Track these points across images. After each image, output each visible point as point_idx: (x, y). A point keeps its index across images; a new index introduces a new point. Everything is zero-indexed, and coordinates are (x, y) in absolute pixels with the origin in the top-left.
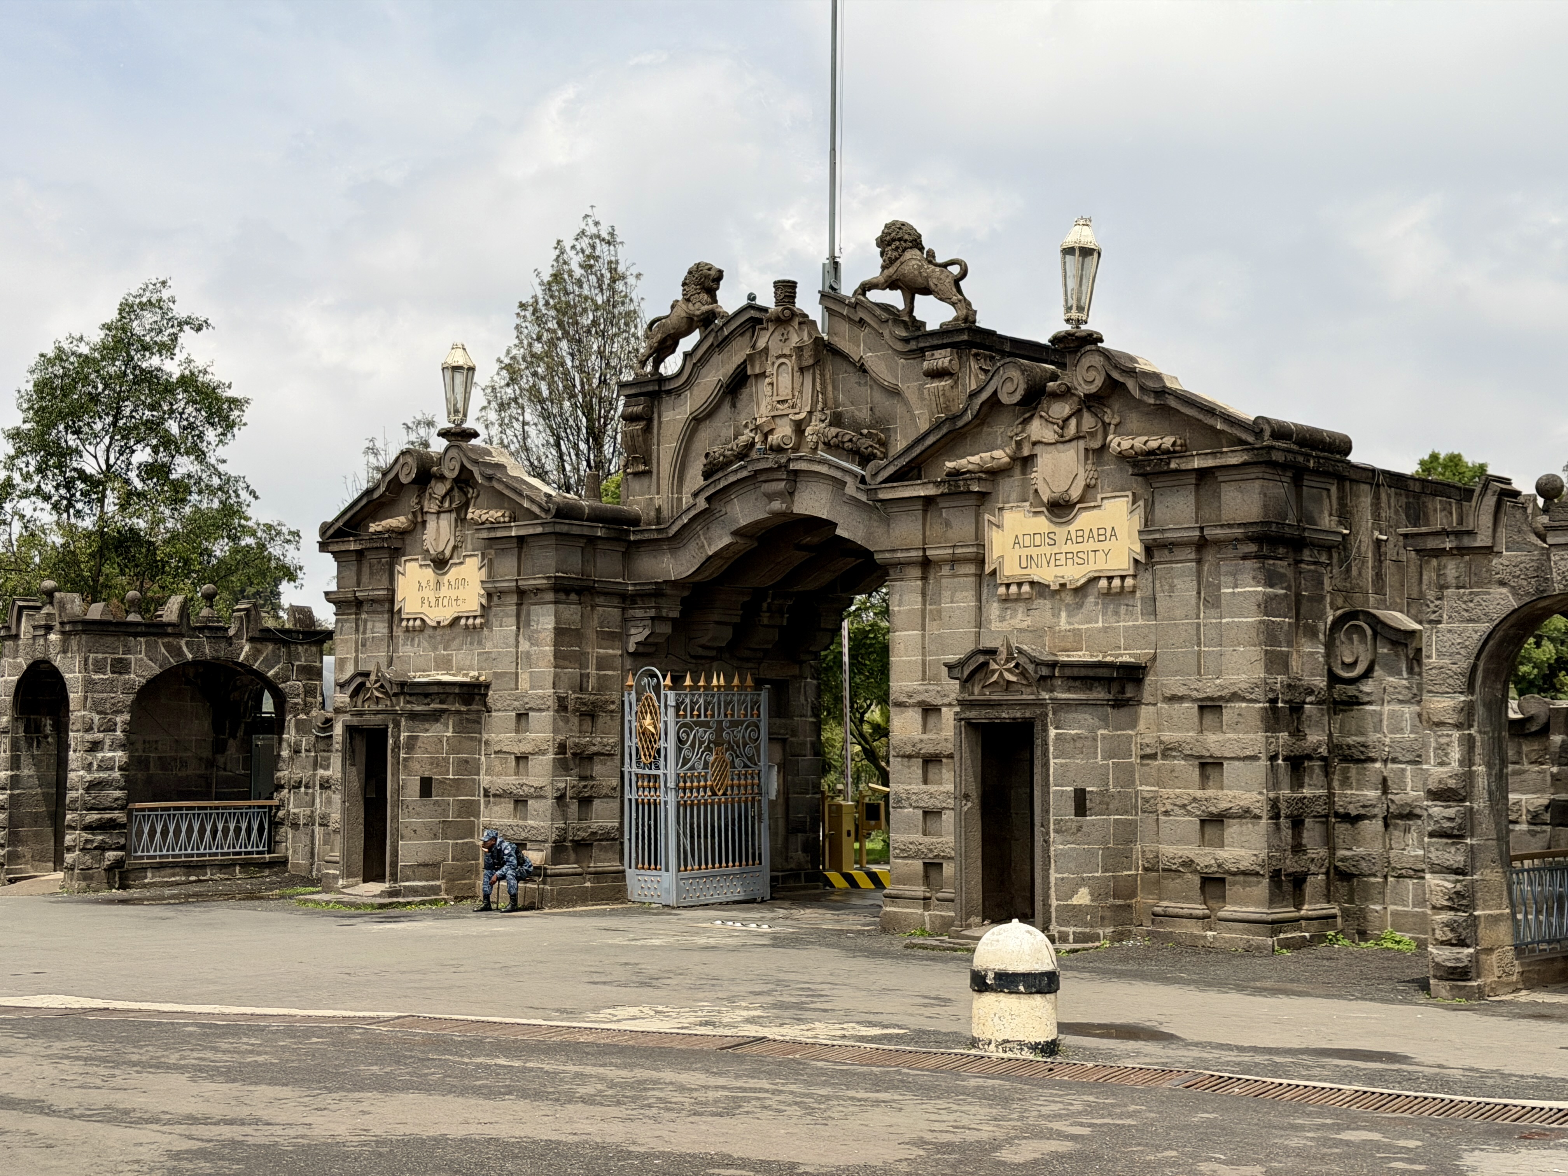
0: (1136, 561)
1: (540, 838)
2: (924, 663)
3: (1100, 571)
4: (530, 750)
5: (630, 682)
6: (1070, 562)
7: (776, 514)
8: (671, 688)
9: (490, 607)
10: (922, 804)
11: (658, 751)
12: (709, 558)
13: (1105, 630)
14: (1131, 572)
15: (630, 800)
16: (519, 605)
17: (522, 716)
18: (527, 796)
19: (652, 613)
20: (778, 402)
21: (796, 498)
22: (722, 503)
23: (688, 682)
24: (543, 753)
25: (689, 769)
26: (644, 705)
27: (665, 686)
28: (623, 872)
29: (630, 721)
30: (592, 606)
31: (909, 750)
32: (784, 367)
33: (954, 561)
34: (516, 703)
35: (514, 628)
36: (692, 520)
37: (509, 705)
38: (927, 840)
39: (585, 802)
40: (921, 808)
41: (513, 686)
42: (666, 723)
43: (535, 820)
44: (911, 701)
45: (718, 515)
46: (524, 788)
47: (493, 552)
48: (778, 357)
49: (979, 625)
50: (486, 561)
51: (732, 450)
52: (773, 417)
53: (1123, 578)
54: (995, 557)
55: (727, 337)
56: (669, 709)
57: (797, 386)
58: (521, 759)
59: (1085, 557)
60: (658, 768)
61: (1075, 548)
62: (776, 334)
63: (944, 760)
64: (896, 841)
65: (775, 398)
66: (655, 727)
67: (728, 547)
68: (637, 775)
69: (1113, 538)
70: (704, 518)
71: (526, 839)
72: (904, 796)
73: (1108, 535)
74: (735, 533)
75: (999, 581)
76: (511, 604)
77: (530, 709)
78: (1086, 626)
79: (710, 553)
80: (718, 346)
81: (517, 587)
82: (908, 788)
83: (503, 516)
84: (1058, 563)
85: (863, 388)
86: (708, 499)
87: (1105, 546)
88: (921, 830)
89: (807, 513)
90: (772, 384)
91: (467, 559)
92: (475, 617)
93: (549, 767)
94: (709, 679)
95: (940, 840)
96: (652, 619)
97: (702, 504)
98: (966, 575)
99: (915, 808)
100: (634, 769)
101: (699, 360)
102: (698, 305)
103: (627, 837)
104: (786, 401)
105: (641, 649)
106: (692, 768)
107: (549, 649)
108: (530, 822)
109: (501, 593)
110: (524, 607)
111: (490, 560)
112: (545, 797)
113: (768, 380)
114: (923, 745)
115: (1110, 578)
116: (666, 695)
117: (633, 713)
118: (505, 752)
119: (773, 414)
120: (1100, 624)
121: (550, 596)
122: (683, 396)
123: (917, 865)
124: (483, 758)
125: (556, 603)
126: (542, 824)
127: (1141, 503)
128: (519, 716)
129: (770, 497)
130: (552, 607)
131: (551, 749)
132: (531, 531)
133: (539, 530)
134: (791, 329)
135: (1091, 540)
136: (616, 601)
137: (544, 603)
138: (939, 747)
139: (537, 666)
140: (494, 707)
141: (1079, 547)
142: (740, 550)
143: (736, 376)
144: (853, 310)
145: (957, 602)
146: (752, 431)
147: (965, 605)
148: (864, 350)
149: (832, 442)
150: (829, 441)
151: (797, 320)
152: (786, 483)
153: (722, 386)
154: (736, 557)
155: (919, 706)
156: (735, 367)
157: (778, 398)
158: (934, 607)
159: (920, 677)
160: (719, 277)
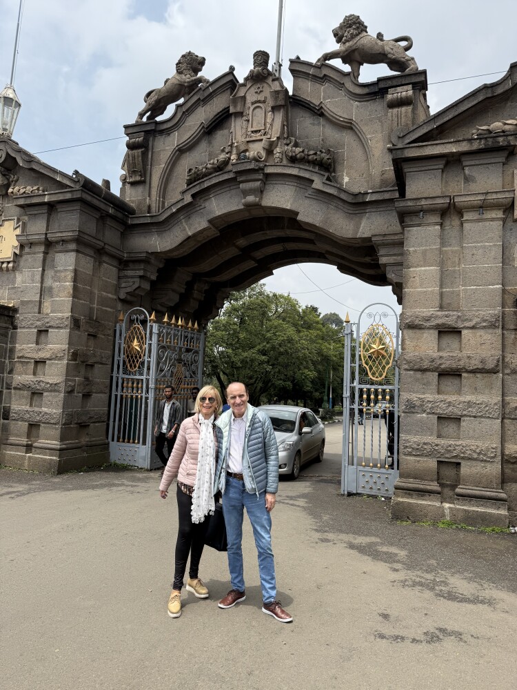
1: (52, 421)
2: (441, 295)
4: (48, 356)
5: (121, 318)
7: (249, 206)
8: (154, 322)
9: (21, 255)
10: (439, 411)
11: (143, 363)
12: (189, 238)
15: (116, 396)
16: (46, 253)
17: (42, 332)
18: (43, 390)
19: (141, 273)
20: (252, 132)
21: (264, 196)
22: (202, 201)
23: (166, 319)
24: (61, 359)
25: (163, 377)
26: (132, 333)
27: (150, 320)
28: (108, 444)
29: (120, 344)
30: (100, 263)
31: (426, 364)
32: (258, 110)
33: (482, 207)
34: (38, 323)
35: (41, 269)
36: (179, 210)
37: (32, 324)
38: (442, 442)
39: (87, 396)
40: (436, 414)
41: (37, 310)
42: (150, 345)
43: (48, 407)
44: (428, 324)
45: (198, 209)
46: (41, 384)
47: (26, 218)
48: (253, 103)
50: (20, 223)
51: (213, 164)
52: (248, 142)
55: (211, 93)
56: (153, 335)
57: (269, 120)
58: (39, 363)
60: (142, 374)
62: (252, 89)
63: (464, 375)
64: (407, 441)
65: (250, 129)
66: (141, 348)
67: (204, 230)
68: (123, 379)
70: (187, 210)
71: (40, 421)
72: (418, 403)
74: (210, 221)
76: (39, 252)
77: (50, 327)
79: (190, 234)
80: (203, 100)
81: (46, 239)
82: (423, 396)
83: (38, 189)
85: (316, 127)
86: (193, 196)
88: (435, 432)
89: (273, 205)
90: (248, 121)
91: (6, 223)
92: (9, 262)
93: (64, 370)
94: (177, 320)
95: (460, 443)
96: (141, 277)
97: (188, 199)
98: (493, 220)
99: (428, 413)
100: (121, 375)
101: (187, 110)
102: (188, 76)
103: (112, 419)
104: (260, 131)
105: (129, 298)
106: (164, 376)
107: (69, 284)
108: (44, 409)
109: (31, 244)
110: (49, 255)
111: (24, 224)
112: (59, 391)
113: (245, 118)
114: (443, 361)
116: (151, 327)
117: (123, 339)
118: (26, 358)
119: (248, 139)
121: (73, 246)
122: (172, 135)
123: (432, 464)
124: (7, 361)
125: (77, 251)
126: (54, 411)
128: (40, 332)
129: (246, 193)
130: (73, 254)
131: (66, 357)
132: (61, 197)
133: (68, 196)
134: (265, 85)
136: (115, 263)
137: (67, 251)
138: (462, 363)
139: (58, 296)
140: (19, 325)
142: (208, 237)
143: (215, 121)
144: (319, 70)
145: (482, 242)
146: (227, 153)
147: (491, 244)
148: (324, 98)
149: (298, 156)
150: (296, 155)
151: (271, 79)
152: (259, 182)
153: (203, 127)
154: (204, 242)
155: (437, 328)
156: (215, 114)
157: (253, 130)
158: (449, 248)
159: (437, 304)
160: (202, 62)
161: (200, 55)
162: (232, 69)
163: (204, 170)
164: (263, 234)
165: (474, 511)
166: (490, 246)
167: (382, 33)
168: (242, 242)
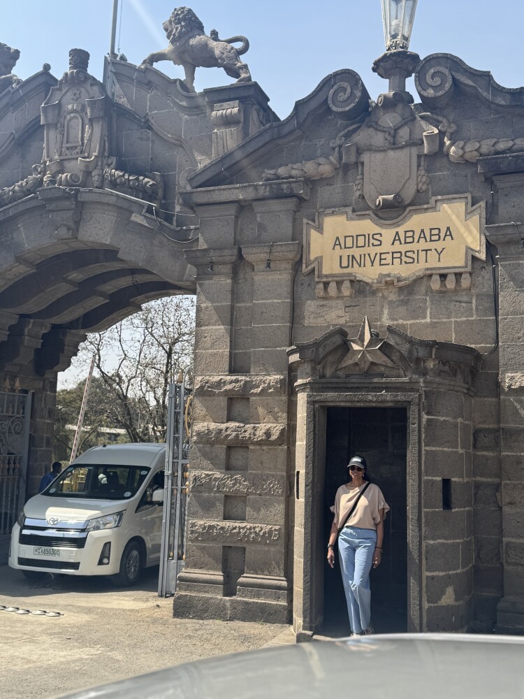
0: (474, 259)
3: (431, 269)
6: (397, 261)
7: (62, 240)
10: (226, 489)
13: (433, 325)
14: (469, 269)
20: (68, 148)
21: (81, 227)
31: (213, 436)
32: (74, 121)
33: (270, 260)
38: (228, 524)
40: (223, 492)
44: (218, 390)
45: (5, 240)
48: (69, 113)
49: (293, 321)
51: (22, 186)
53: (458, 276)
54: (312, 257)
55: (22, 97)
57: (87, 135)
59: (415, 256)
61: (403, 248)
62: (69, 93)
63: (251, 447)
65: (65, 145)
69: (448, 238)
72: (205, 481)
73: (442, 235)
74: (18, 257)
75: (317, 279)
78: (412, 321)
80: (13, 105)
82: (210, 473)
84: (383, 262)
85: (145, 143)
87: (439, 245)
88: (222, 514)
89: (91, 239)
90: (63, 134)
95: (244, 525)
98: (282, 274)
99: (215, 492)
104: (76, 147)
113: (59, 130)
115: (443, 277)
120: (428, 320)
123: (217, 549)
127: (482, 204)
129: (57, 224)
134: (83, 90)
135: (422, 240)
138: (247, 434)
141: (409, 247)
142: (21, 274)
143: (27, 131)
144: (143, 74)
145: (271, 298)
146: (40, 173)
147: (280, 301)
148: (150, 108)
149: (118, 181)
150: (116, 179)
151: (89, 82)
152: (72, 212)
153: (14, 138)
154: (16, 280)
155: (226, 395)
156: (27, 123)
157: (68, 145)
158: (243, 305)
159: (227, 368)
160: (16, 55)
161: (13, 47)
162: (47, 67)
163: (11, 193)
164: (100, 266)
165: (254, 602)
166: (279, 303)
167: (217, 31)
168: (76, 276)
